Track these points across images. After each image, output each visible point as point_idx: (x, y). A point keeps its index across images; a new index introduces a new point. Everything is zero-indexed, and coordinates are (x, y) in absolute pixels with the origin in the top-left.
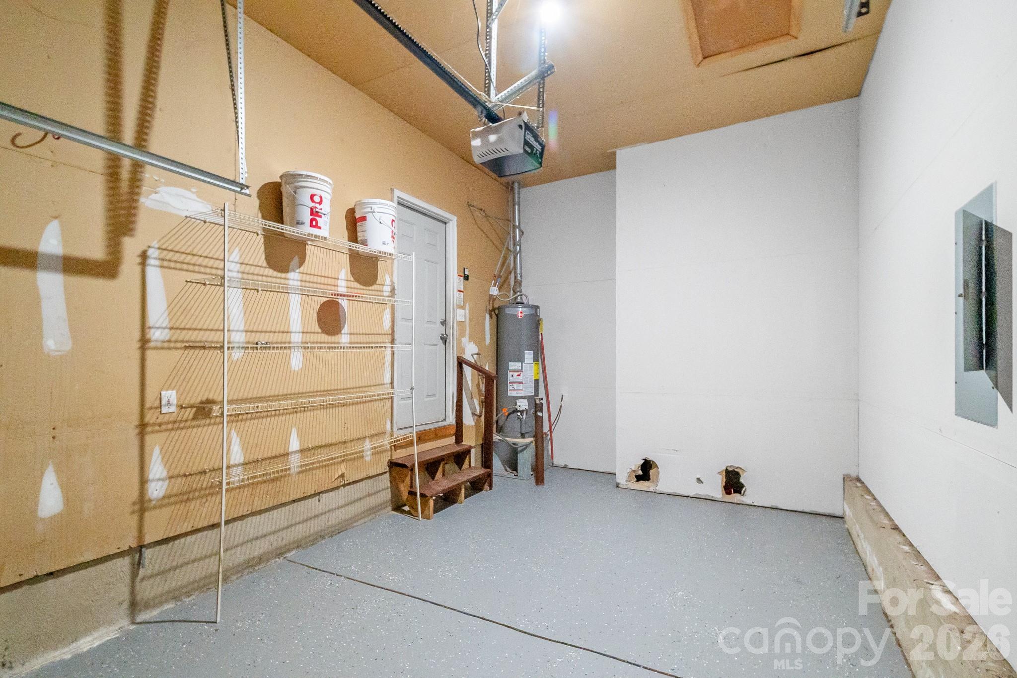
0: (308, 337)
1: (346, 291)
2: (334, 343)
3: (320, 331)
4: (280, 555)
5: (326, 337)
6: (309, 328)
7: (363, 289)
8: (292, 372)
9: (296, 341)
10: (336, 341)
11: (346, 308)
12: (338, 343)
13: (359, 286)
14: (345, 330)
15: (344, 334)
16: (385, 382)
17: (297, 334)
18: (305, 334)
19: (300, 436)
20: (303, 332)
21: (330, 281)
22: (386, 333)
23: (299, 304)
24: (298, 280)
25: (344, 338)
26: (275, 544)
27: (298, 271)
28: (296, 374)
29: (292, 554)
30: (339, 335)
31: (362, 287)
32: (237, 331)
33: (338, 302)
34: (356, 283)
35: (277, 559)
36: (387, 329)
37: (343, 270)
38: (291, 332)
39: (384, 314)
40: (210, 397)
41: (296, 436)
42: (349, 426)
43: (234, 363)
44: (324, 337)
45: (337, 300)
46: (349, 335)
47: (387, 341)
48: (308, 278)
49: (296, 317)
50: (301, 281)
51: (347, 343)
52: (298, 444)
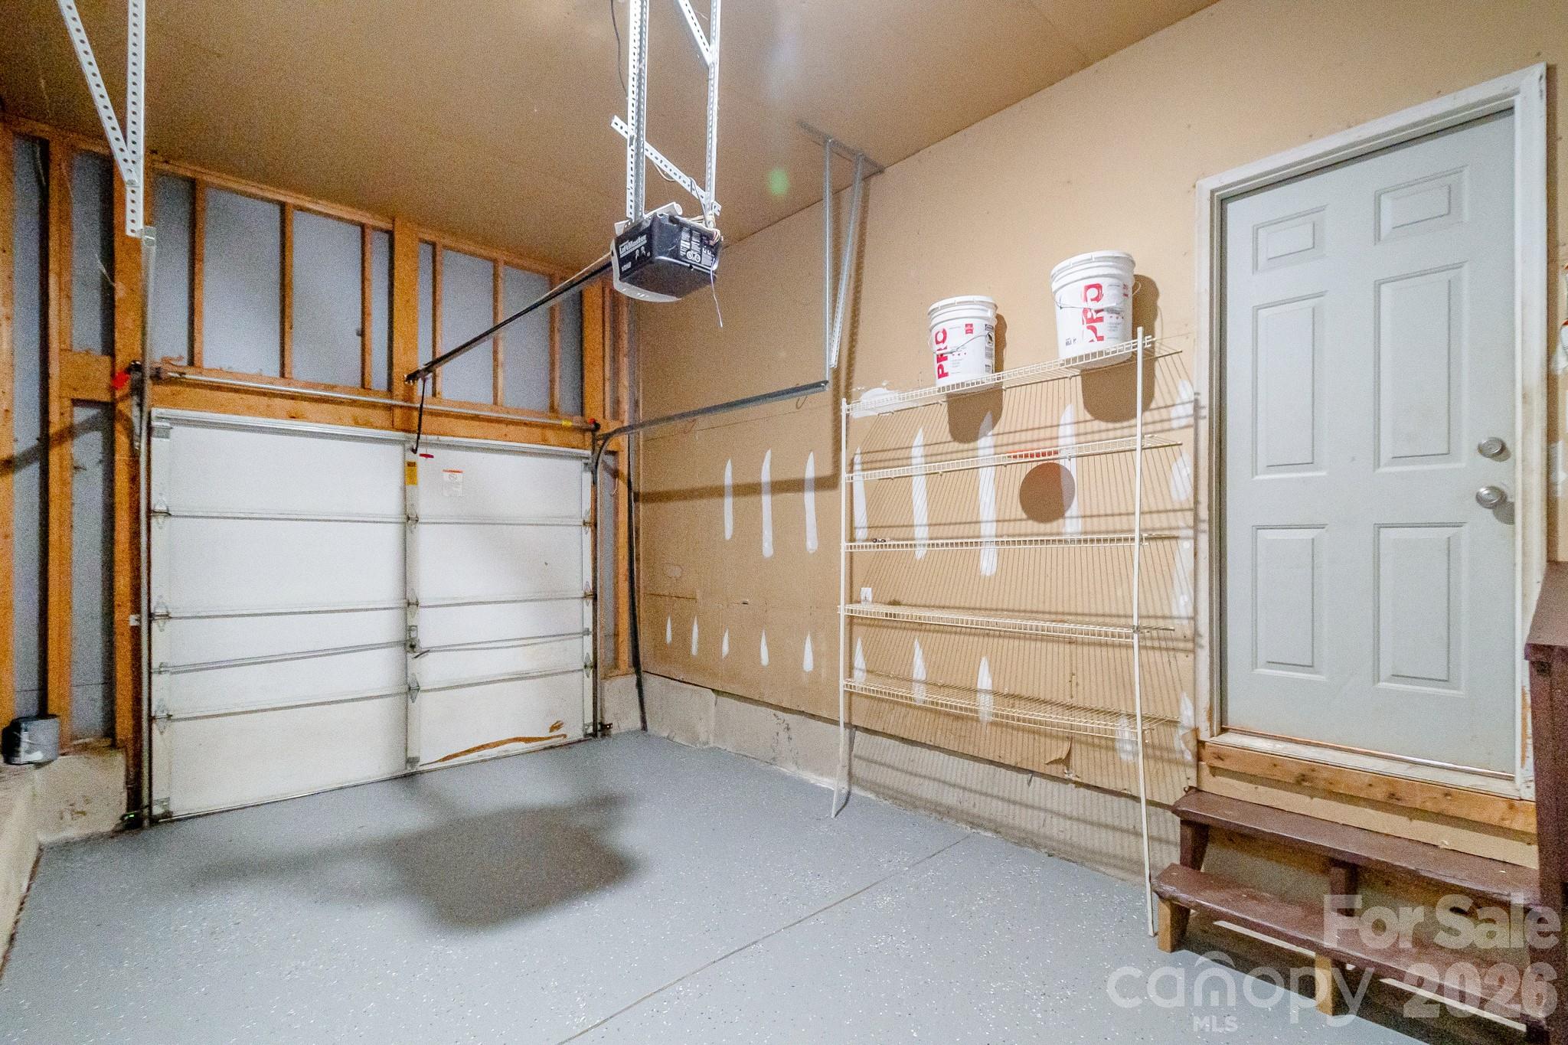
0: (1005, 528)
1: (1074, 442)
2: (1051, 534)
3: (1024, 516)
4: (973, 825)
5: (1036, 524)
6: (1007, 514)
7: (1115, 429)
8: (982, 578)
9: (987, 533)
10: (1055, 531)
11: (1074, 474)
12: (1058, 534)
13: (1103, 425)
14: (1073, 510)
15: (1072, 517)
16: (1175, 613)
17: (989, 524)
18: (1000, 524)
19: (994, 673)
20: (998, 521)
21: (1048, 433)
22: (1177, 507)
23: (992, 481)
24: (990, 447)
25: (1071, 525)
26: (966, 805)
27: (990, 433)
28: (987, 582)
29: (986, 834)
30: (1061, 521)
31: (1111, 425)
32: (921, 526)
33: (1058, 466)
34: (1096, 422)
35: (969, 828)
36: (1183, 498)
37: (1068, 408)
38: (979, 522)
39: (1174, 467)
40: (897, 598)
41: (987, 667)
42: (1080, 682)
43: (917, 564)
44: (1033, 526)
45: (1055, 461)
46: (1080, 520)
47: (1181, 524)
48: (1005, 439)
49: (988, 501)
50: (995, 446)
51: (1077, 533)
52: (990, 681)
